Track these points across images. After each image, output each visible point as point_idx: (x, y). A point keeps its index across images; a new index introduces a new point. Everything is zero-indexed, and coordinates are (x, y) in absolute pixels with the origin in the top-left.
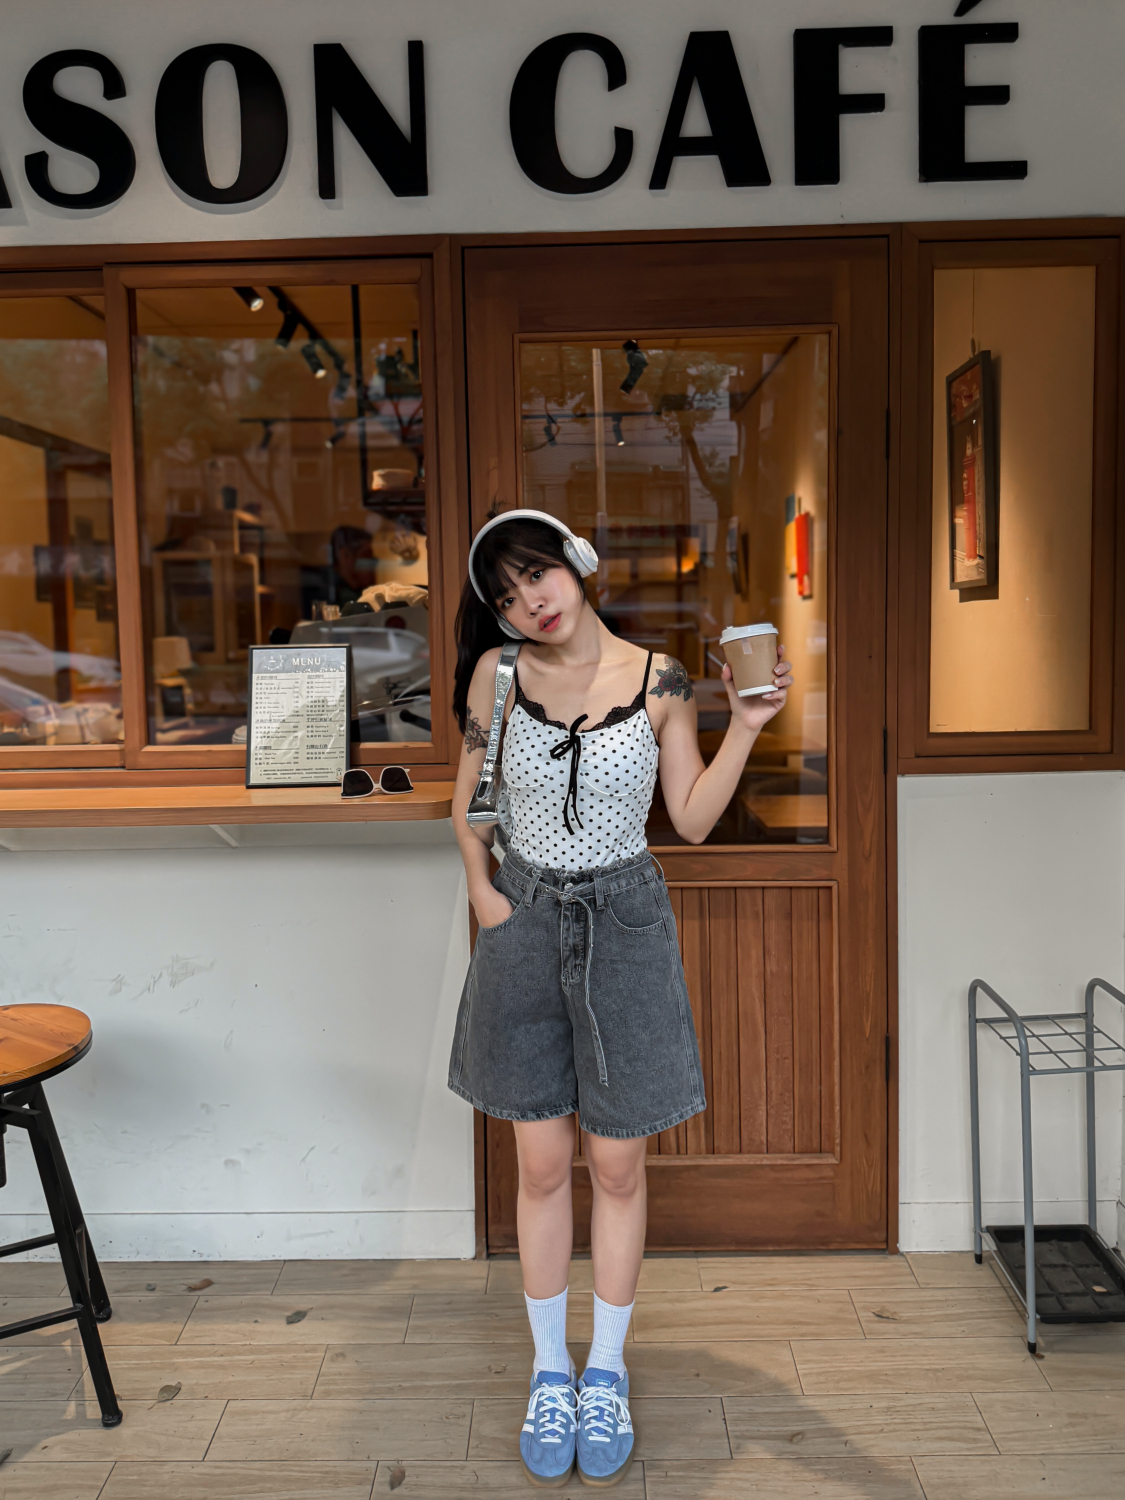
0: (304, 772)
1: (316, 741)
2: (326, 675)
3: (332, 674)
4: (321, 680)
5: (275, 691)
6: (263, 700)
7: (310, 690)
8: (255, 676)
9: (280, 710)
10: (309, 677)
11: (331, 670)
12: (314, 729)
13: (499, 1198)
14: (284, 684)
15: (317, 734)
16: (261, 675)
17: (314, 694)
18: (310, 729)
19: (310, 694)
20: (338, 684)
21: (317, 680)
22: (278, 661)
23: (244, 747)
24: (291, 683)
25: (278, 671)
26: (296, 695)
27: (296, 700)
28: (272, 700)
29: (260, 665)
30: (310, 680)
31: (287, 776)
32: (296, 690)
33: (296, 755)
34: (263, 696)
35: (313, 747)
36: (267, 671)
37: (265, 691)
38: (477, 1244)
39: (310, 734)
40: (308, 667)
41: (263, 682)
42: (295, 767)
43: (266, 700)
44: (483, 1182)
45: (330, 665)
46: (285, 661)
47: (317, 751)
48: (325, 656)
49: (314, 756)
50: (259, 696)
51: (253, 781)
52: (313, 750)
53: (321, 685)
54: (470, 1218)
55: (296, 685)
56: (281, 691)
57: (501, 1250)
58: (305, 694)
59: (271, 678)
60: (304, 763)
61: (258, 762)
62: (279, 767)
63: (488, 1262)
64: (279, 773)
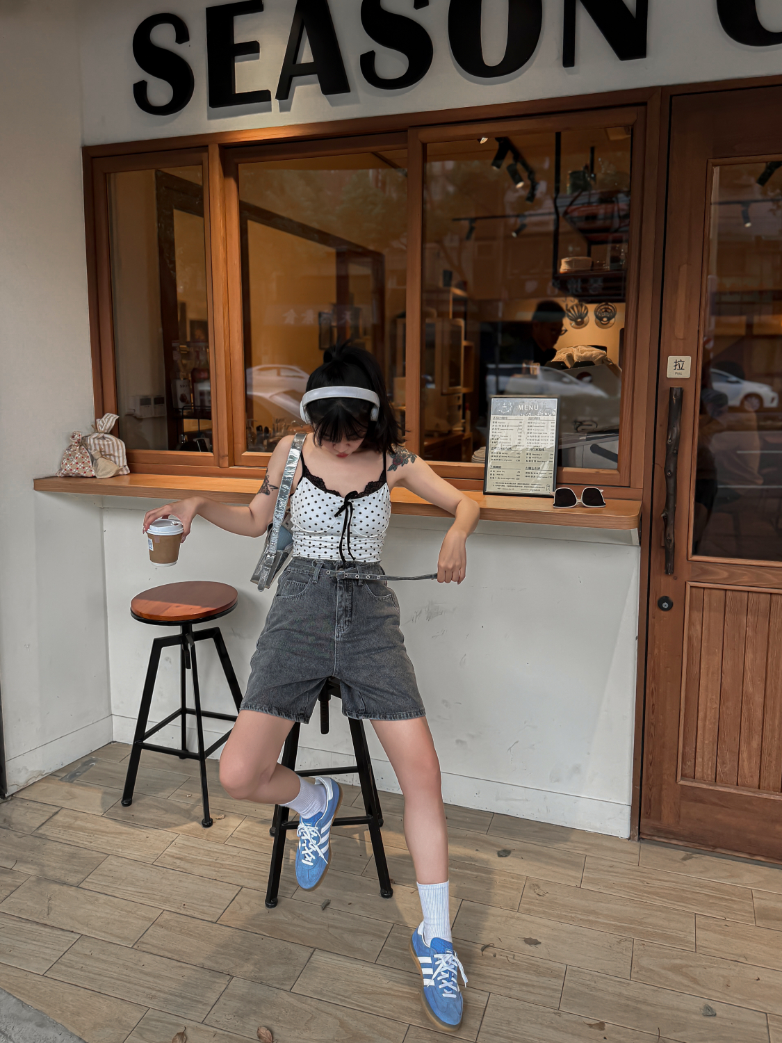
0: (523, 486)
1: (533, 465)
2: (542, 417)
3: (546, 417)
4: (538, 421)
5: (506, 428)
6: (497, 434)
7: (530, 428)
8: (492, 417)
9: (508, 441)
10: (530, 419)
11: (546, 414)
12: (532, 456)
13: (650, 800)
14: (512, 423)
15: (534, 459)
16: (496, 416)
17: (532, 431)
18: (529, 456)
19: (530, 431)
20: (550, 424)
21: (535, 421)
22: (508, 407)
23: (483, 465)
24: (517, 423)
25: (508, 414)
26: (520, 431)
27: (520, 434)
28: (504, 434)
29: (496, 409)
30: (530, 421)
31: (511, 488)
32: (520, 427)
33: (518, 474)
34: (497, 431)
35: (530, 468)
36: (500, 414)
37: (499, 427)
38: (631, 829)
39: (528, 459)
40: (529, 412)
41: (498, 421)
42: (517, 482)
43: (499, 434)
44: (639, 788)
45: (546, 411)
46: (513, 407)
47: (533, 471)
48: (542, 404)
49: (531, 475)
50: (494, 431)
51: (488, 490)
52: (530, 471)
53: (538, 425)
54: (627, 810)
55: (520, 424)
56: (509, 428)
57: (649, 837)
58: (526, 431)
59: (503, 418)
60: (523, 479)
61: (492, 476)
62: (506, 481)
63: (638, 843)
64: (506, 485)
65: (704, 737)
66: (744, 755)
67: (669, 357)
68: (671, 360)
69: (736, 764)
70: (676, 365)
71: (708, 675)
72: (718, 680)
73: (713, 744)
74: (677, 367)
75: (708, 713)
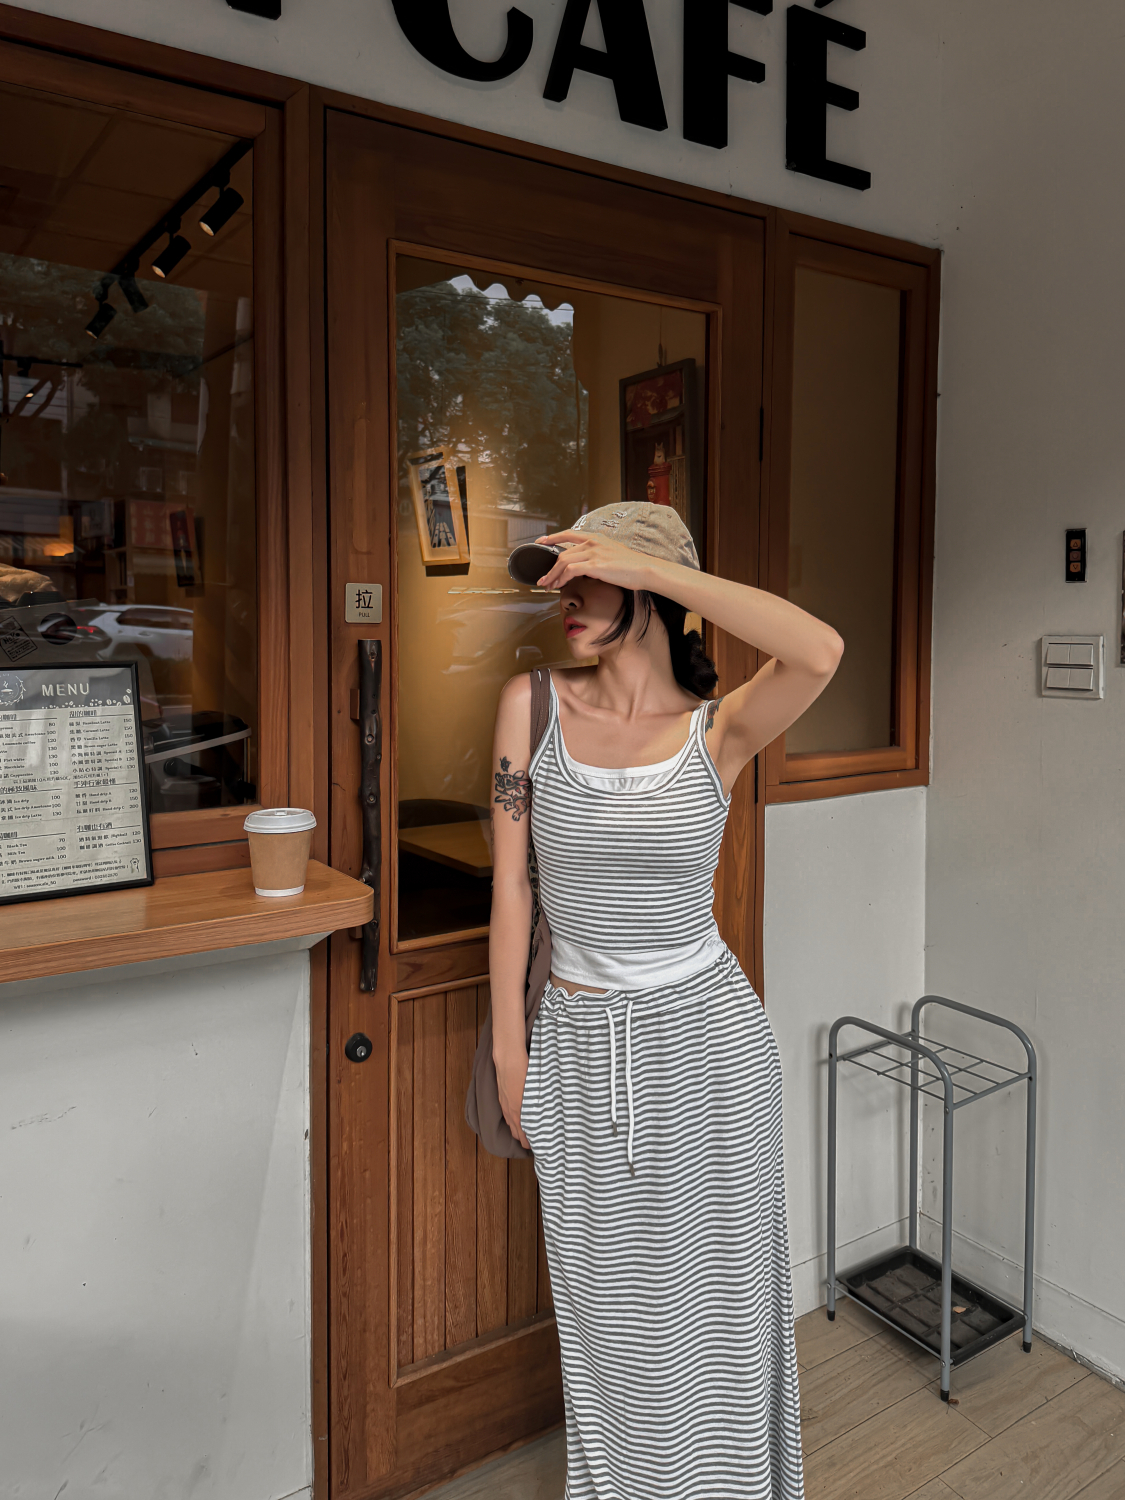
0: (77, 870)
1: (93, 819)
2: (99, 710)
4: (93, 719)
5: (15, 740)
7: (75, 736)
10: (72, 715)
11: (109, 702)
14: (31, 727)
15: (94, 807)
18: (81, 799)
19: (77, 743)
21: (86, 719)
24: (42, 726)
25: (16, 707)
30: (74, 720)
31: (48, 881)
33: (61, 844)
35: (88, 828)
39: (81, 808)
40: (68, 699)
42: (60, 864)
46: (29, 689)
47: (96, 834)
49: (91, 843)
52: (90, 834)
53: (93, 727)
55: (52, 728)
58: (67, 743)
60: (72, 856)
62: (37, 866)
64: (34, 876)
65: (424, 1276)
66: (485, 1276)
67: (348, 586)
68: (352, 589)
69: (473, 1299)
70: (359, 601)
71: (425, 1157)
72: (440, 1159)
73: (439, 1281)
74: (362, 603)
75: (429, 1227)
